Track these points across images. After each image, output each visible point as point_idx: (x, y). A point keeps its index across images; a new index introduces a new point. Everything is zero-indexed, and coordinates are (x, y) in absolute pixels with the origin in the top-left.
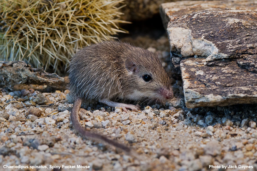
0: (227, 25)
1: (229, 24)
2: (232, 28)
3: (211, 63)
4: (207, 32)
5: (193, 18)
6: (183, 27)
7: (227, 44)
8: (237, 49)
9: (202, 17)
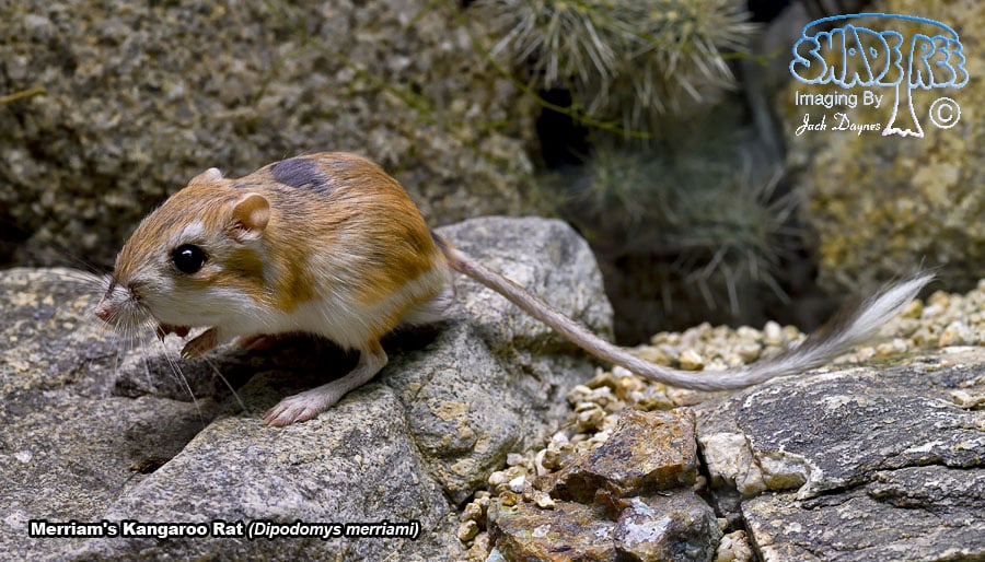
0: (827, 412)
1: (831, 410)
2: (840, 418)
3: (812, 503)
4: (787, 434)
5: (745, 406)
6: (729, 431)
7: (838, 454)
8: (861, 463)
9: (766, 402)
